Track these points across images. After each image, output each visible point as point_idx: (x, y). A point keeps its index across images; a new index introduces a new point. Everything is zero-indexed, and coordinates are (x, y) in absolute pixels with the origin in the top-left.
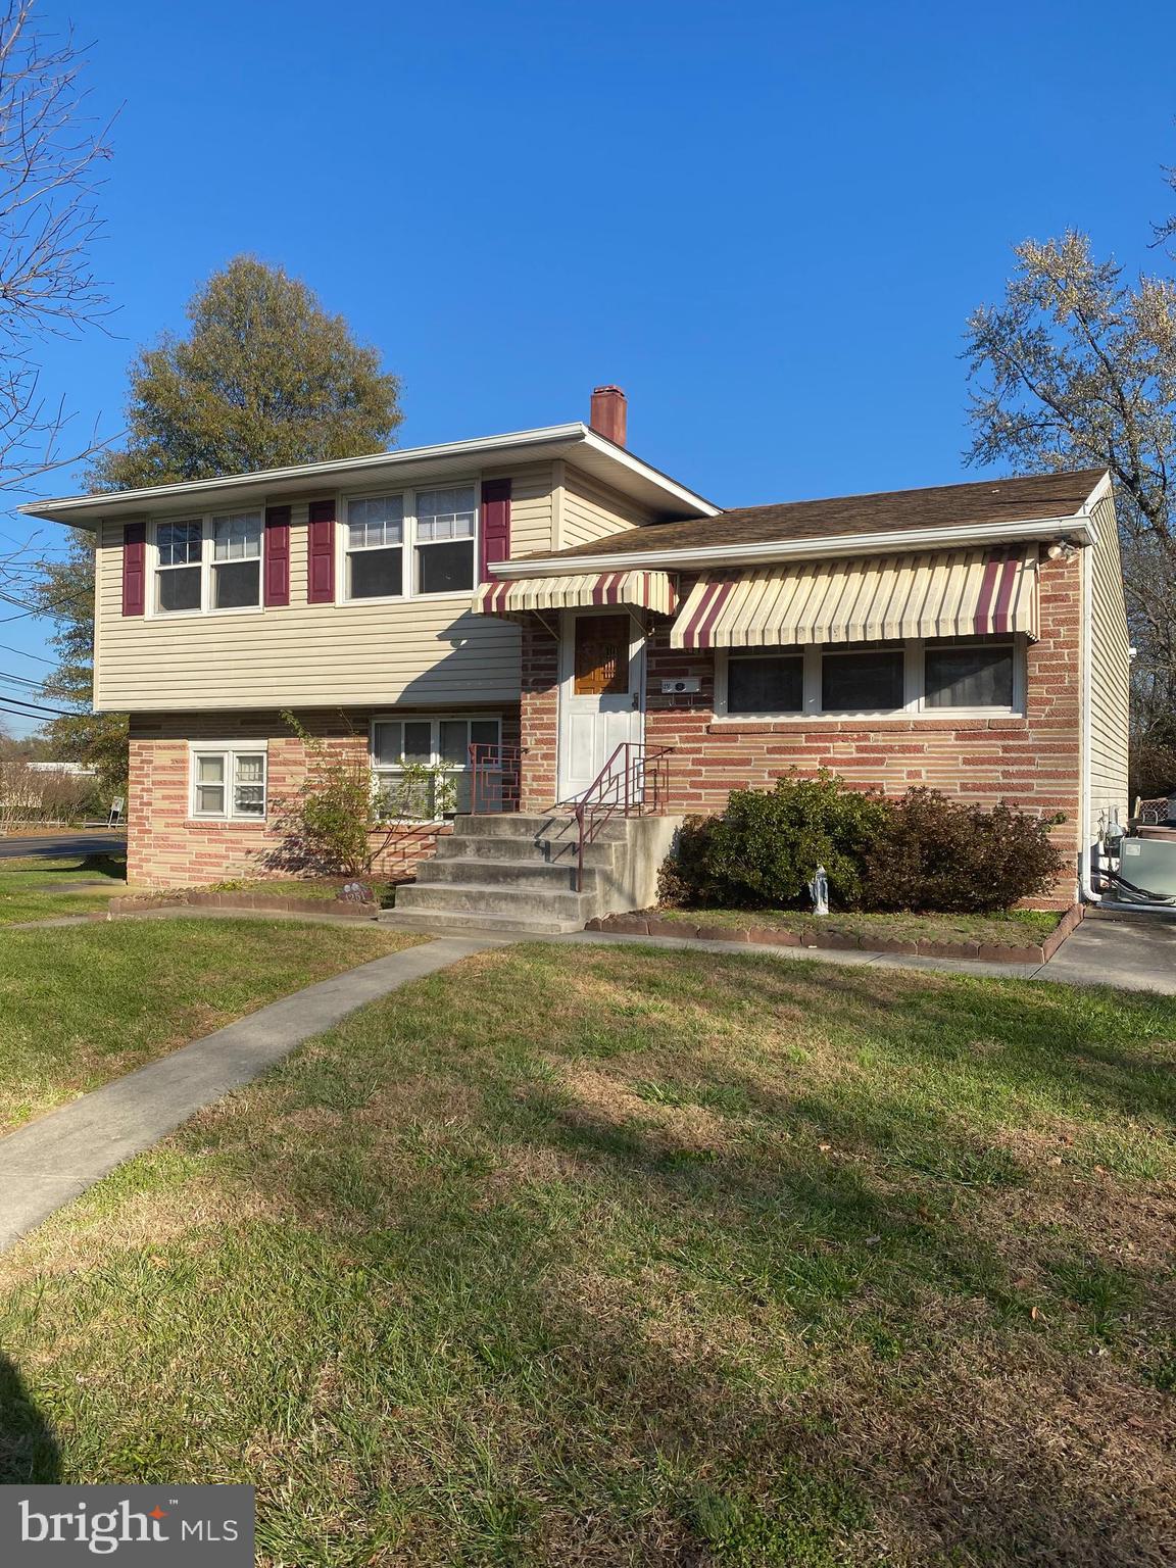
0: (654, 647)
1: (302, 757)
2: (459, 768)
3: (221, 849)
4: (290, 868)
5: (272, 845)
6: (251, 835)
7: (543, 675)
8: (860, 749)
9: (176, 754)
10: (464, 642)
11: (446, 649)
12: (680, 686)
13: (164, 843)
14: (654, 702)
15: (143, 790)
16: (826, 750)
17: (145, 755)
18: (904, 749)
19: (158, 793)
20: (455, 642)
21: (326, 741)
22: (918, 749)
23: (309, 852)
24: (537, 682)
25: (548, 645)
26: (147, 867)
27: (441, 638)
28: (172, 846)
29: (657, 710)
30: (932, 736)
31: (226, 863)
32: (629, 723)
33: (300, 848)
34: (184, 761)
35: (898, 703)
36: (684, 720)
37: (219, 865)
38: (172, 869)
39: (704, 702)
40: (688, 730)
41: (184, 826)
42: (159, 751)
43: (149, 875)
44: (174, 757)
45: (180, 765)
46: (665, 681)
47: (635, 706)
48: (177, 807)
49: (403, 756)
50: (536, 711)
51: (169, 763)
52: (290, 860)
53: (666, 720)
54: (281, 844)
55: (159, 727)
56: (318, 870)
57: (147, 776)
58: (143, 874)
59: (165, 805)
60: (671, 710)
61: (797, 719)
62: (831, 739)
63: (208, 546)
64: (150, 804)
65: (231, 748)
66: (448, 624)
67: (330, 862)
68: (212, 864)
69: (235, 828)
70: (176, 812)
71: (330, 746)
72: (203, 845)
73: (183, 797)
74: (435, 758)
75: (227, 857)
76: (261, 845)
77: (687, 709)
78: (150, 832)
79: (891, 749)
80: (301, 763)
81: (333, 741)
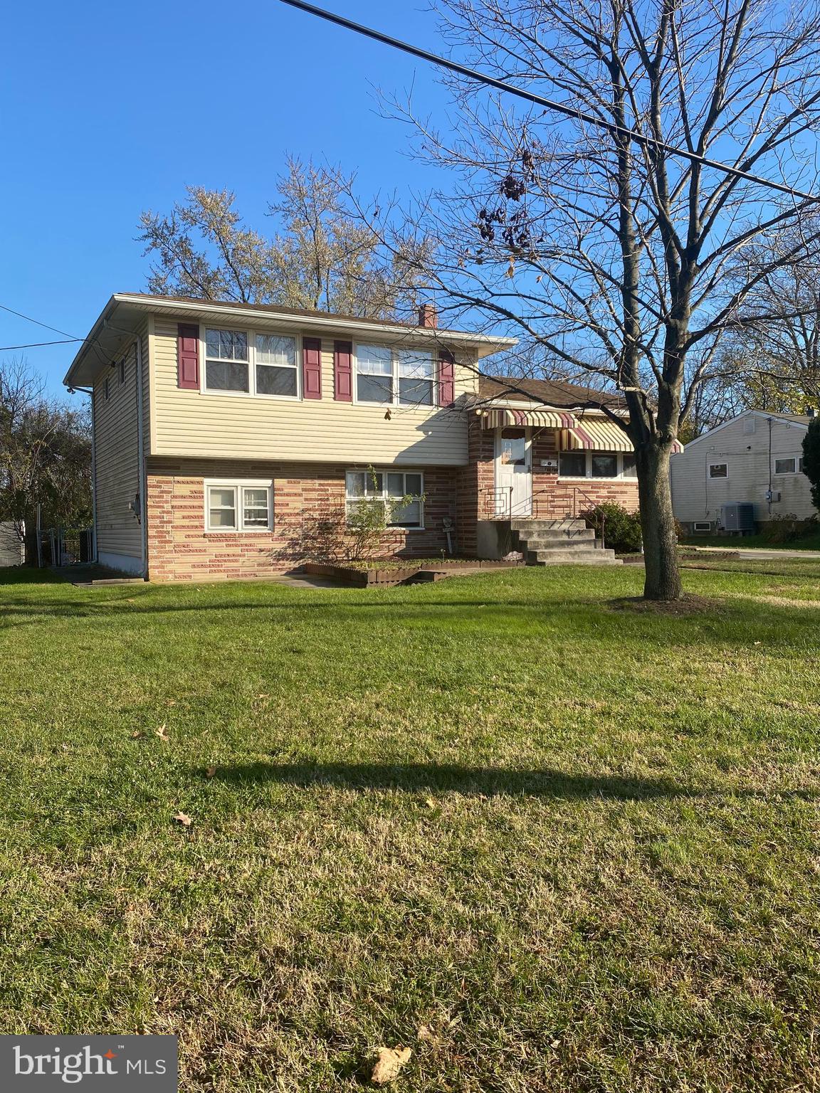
0: (535, 445)
1: (300, 491)
2: (399, 499)
3: (238, 550)
4: (293, 560)
5: (279, 546)
6: (263, 540)
7: (487, 454)
8: (609, 492)
9: (195, 487)
10: (430, 433)
11: (420, 436)
12: (550, 463)
13: (185, 549)
14: (536, 469)
15: (163, 512)
16: (598, 492)
17: (165, 487)
18: (622, 492)
19: (178, 514)
20: (425, 432)
21: (317, 482)
22: (626, 492)
23: (306, 549)
24: (484, 457)
25: (489, 440)
26: (169, 567)
27: (419, 429)
28: (193, 551)
29: (538, 473)
30: (629, 487)
31: (241, 559)
32: (525, 478)
33: (300, 546)
34: (202, 492)
35: (615, 475)
36: (548, 478)
37: (236, 561)
38: (194, 566)
39: (555, 471)
40: (549, 482)
41: (204, 536)
42: (179, 485)
43: (171, 572)
44: (192, 489)
45: (198, 495)
46: (543, 461)
47: (529, 471)
48: (197, 523)
49: (366, 491)
50: (485, 471)
51: (189, 494)
52: (293, 554)
53: (541, 478)
54: (286, 545)
55: (178, 468)
56: (313, 559)
57: (167, 502)
58: (164, 572)
59: (186, 522)
60: (543, 473)
61: (584, 479)
62: (599, 488)
63: (252, 351)
64: (170, 522)
65: (240, 484)
66: (421, 423)
67: (322, 554)
68: (229, 561)
69: (248, 536)
70: (197, 527)
71: (320, 485)
72: (221, 548)
73: (202, 517)
74: (385, 493)
75: (244, 556)
76: (271, 546)
77: (549, 474)
78: (171, 542)
79: (617, 492)
80: (300, 495)
81: (322, 482)
